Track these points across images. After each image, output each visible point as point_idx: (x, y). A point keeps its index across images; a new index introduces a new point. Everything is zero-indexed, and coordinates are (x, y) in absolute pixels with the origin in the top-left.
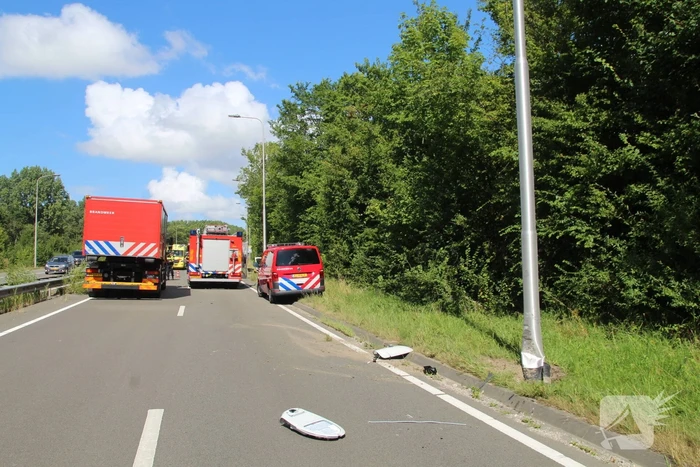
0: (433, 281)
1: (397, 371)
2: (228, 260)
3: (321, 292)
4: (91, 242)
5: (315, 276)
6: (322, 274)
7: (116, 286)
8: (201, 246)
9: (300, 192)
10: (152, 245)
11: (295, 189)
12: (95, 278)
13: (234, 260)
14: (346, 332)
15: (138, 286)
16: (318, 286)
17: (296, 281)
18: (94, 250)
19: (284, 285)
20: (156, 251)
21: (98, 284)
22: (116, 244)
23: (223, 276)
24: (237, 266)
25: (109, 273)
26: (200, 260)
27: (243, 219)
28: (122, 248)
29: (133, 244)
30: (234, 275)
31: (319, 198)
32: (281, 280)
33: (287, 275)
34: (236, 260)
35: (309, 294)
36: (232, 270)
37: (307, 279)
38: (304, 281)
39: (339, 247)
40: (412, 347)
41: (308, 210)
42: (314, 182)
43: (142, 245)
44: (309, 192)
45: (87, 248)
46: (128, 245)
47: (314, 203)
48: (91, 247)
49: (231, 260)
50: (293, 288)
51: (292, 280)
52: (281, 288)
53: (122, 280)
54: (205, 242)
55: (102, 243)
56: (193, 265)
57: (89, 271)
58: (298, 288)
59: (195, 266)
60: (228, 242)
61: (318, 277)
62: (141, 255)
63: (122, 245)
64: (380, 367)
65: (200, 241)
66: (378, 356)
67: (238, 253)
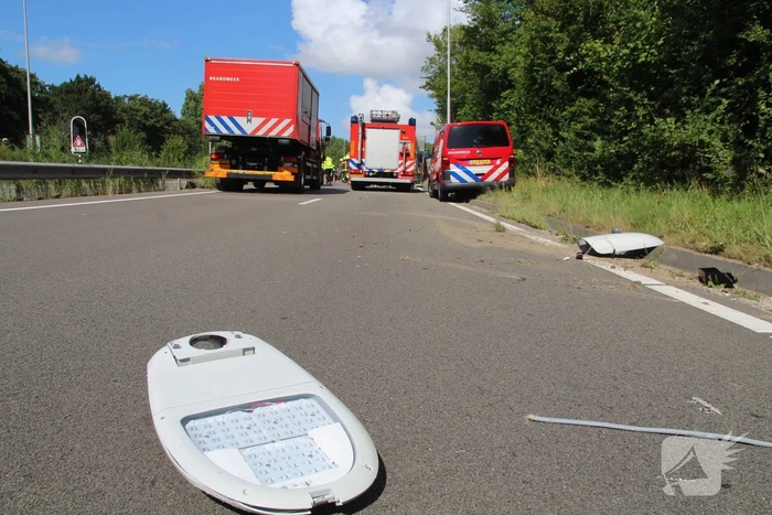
0: (696, 139)
1: (633, 276)
2: (397, 155)
3: (510, 186)
4: (212, 118)
5: (502, 163)
6: (512, 162)
7: (244, 175)
8: (364, 137)
9: (494, 71)
10: (287, 121)
11: (487, 69)
12: (222, 166)
13: (405, 155)
14: (535, 223)
15: (271, 176)
16: (506, 178)
17: (474, 170)
18: (216, 128)
19: (459, 175)
20: (291, 129)
21: (222, 173)
22: (241, 121)
23: (391, 175)
24: (408, 163)
25: (238, 160)
26: (362, 156)
27: (432, 124)
28: (250, 126)
29: (263, 119)
30: (405, 174)
31: (517, 74)
32: (453, 168)
33: (461, 161)
34: (408, 155)
35: (493, 188)
36: (402, 168)
37: (490, 168)
38: (485, 170)
39: (539, 132)
40: (661, 237)
41: (503, 94)
42: (513, 57)
43: (274, 121)
44: (505, 71)
45: (207, 125)
46: (257, 121)
47: (511, 86)
48: (212, 124)
49: (401, 154)
50: (470, 180)
51: (470, 169)
52: (453, 179)
53: (253, 168)
54: (369, 132)
55: (225, 119)
56: (354, 160)
57: (213, 157)
58: (476, 180)
59: (357, 162)
60: (397, 133)
61: (506, 164)
62: (273, 134)
63: (249, 121)
64: (589, 267)
65: (364, 131)
66: (588, 249)
67: (410, 146)
